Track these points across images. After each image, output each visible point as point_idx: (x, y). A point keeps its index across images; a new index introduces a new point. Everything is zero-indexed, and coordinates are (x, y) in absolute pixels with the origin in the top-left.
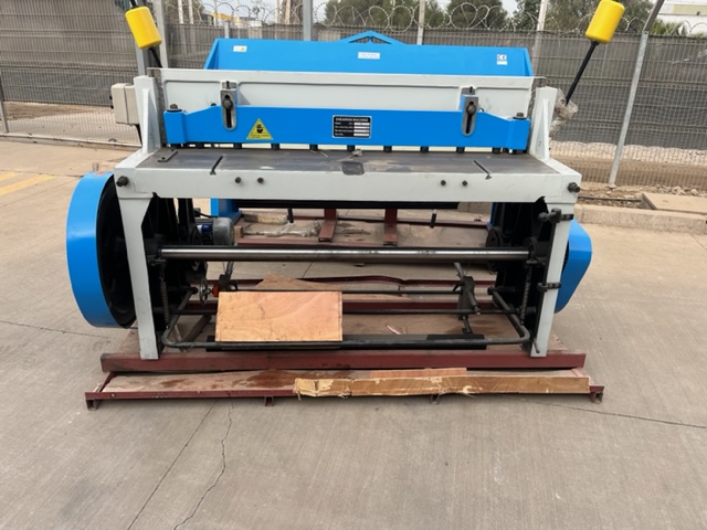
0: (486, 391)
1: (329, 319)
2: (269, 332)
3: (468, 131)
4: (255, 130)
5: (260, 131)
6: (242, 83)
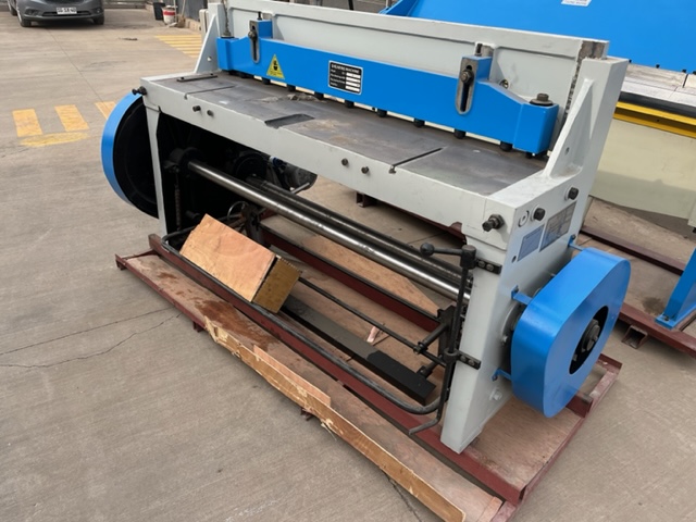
0: (346, 439)
1: (253, 276)
2: (212, 264)
3: (463, 108)
4: (272, 66)
5: (276, 68)
6: (277, 16)
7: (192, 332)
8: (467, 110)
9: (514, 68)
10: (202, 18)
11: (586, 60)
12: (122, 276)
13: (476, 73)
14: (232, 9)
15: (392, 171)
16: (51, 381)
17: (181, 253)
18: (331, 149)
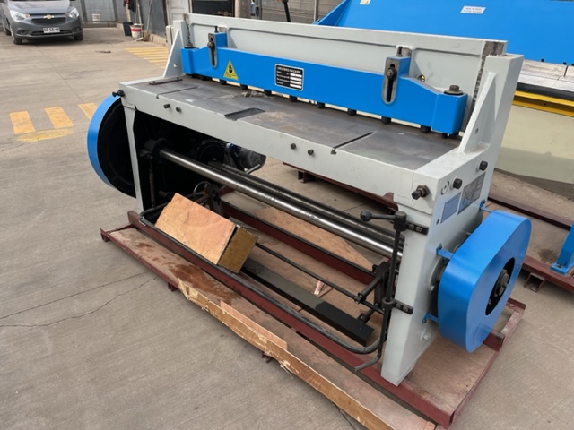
0: (301, 377)
1: (218, 243)
2: (182, 234)
3: (389, 98)
4: (228, 70)
5: (231, 71)
6: (231, 29)
7: (168, 292)
8: (392, 100)
9: (429, 65)
10: (168, 32)
11: (489, 57)
12: (107, 247)
13: (398, 70)
14: (193, 24)
15: (334, 152)
16: (50, 337)
17: (156, 226)
18: (281, 136)
